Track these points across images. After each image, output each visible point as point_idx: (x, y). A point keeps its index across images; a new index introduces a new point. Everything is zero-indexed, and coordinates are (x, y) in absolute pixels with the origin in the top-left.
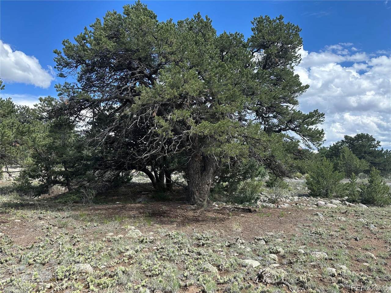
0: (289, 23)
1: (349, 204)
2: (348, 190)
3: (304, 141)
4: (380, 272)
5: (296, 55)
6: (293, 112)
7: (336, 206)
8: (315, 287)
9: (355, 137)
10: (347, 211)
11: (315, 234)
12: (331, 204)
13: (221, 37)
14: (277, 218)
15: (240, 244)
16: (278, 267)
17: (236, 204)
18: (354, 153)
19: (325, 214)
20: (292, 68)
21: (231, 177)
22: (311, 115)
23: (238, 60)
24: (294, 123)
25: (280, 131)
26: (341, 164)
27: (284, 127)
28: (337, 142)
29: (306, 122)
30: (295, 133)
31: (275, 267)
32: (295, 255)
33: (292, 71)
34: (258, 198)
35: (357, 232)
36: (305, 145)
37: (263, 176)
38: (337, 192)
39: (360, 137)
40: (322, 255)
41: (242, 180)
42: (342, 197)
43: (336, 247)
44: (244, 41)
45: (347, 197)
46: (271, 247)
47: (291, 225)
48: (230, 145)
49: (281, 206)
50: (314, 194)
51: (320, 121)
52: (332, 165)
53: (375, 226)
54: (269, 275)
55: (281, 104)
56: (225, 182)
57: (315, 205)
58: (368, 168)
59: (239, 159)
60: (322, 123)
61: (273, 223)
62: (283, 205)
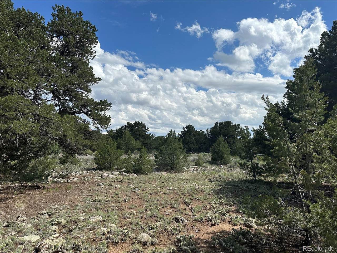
0: (88, 21)
1: (125, 174)
2: (125, 164)
3: (94, 124)
4: (137, 224)
5: (92, 50)
6: (86, 98)
7: (116, 177)
8: (88, 248)
9: (134, 124)
10: (122, 180)
11: (95, 202)
12: (113, 175)
13: (18, 11)
14: (65, 191)
15: (20, 222)
16: (58, 237)
17: (24, 182)
18: (132, 136)
19: (106, 184)
20: (88, 60)
21: (21, 155)
22: (101, 103)
23: (34, 39)
24: (87, 108)
25: (74, 113)
26: (123, 143)
27: (78, 110)
28: (121, 126)
29: (97, 108)
30: (87, 117)
31: (54, 238)
32: (75, 222)
33: (88, 63)
34: (49, 175)
35: (127, 195)
36: (95, 128)
37: (56, 153)
38: (117, 165)
39: (137, 124)
40: (98, 219)
41: (33, 158)
42: (121, 169)
43: (110, 209)
44: (44, 24)
45: (124, 169)
46: (53, 219)
47: (76, 196)
48: (18, 122)
49: (70, 180)
50: (100, 168)
51: (108, 109)
52: (116, 144)
53: (139, 189)
54: (47, 247)
55: (77, 90)
56: (14, 160)
57: (100, 177)
58: (140, 147)
59: (29, 137)
60: (109, 110)
61: (60, 196)
62: (72, 180)
